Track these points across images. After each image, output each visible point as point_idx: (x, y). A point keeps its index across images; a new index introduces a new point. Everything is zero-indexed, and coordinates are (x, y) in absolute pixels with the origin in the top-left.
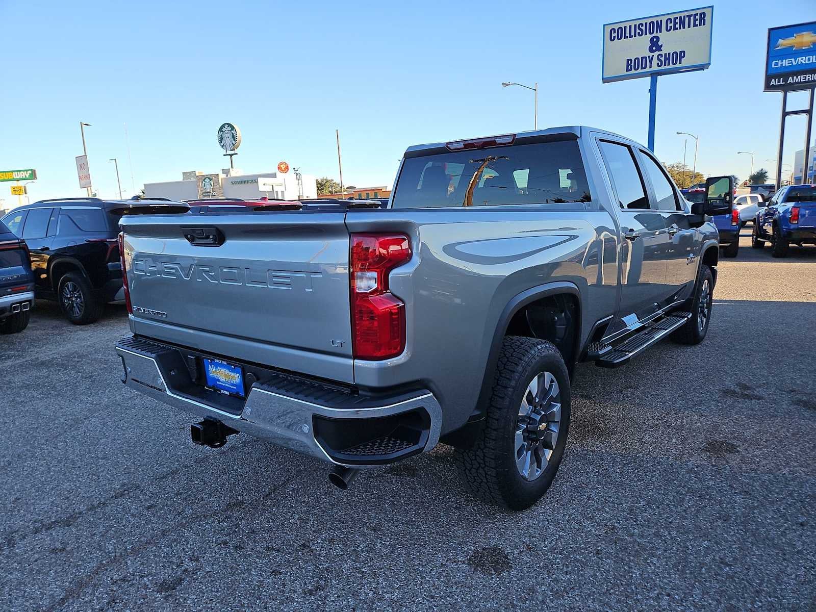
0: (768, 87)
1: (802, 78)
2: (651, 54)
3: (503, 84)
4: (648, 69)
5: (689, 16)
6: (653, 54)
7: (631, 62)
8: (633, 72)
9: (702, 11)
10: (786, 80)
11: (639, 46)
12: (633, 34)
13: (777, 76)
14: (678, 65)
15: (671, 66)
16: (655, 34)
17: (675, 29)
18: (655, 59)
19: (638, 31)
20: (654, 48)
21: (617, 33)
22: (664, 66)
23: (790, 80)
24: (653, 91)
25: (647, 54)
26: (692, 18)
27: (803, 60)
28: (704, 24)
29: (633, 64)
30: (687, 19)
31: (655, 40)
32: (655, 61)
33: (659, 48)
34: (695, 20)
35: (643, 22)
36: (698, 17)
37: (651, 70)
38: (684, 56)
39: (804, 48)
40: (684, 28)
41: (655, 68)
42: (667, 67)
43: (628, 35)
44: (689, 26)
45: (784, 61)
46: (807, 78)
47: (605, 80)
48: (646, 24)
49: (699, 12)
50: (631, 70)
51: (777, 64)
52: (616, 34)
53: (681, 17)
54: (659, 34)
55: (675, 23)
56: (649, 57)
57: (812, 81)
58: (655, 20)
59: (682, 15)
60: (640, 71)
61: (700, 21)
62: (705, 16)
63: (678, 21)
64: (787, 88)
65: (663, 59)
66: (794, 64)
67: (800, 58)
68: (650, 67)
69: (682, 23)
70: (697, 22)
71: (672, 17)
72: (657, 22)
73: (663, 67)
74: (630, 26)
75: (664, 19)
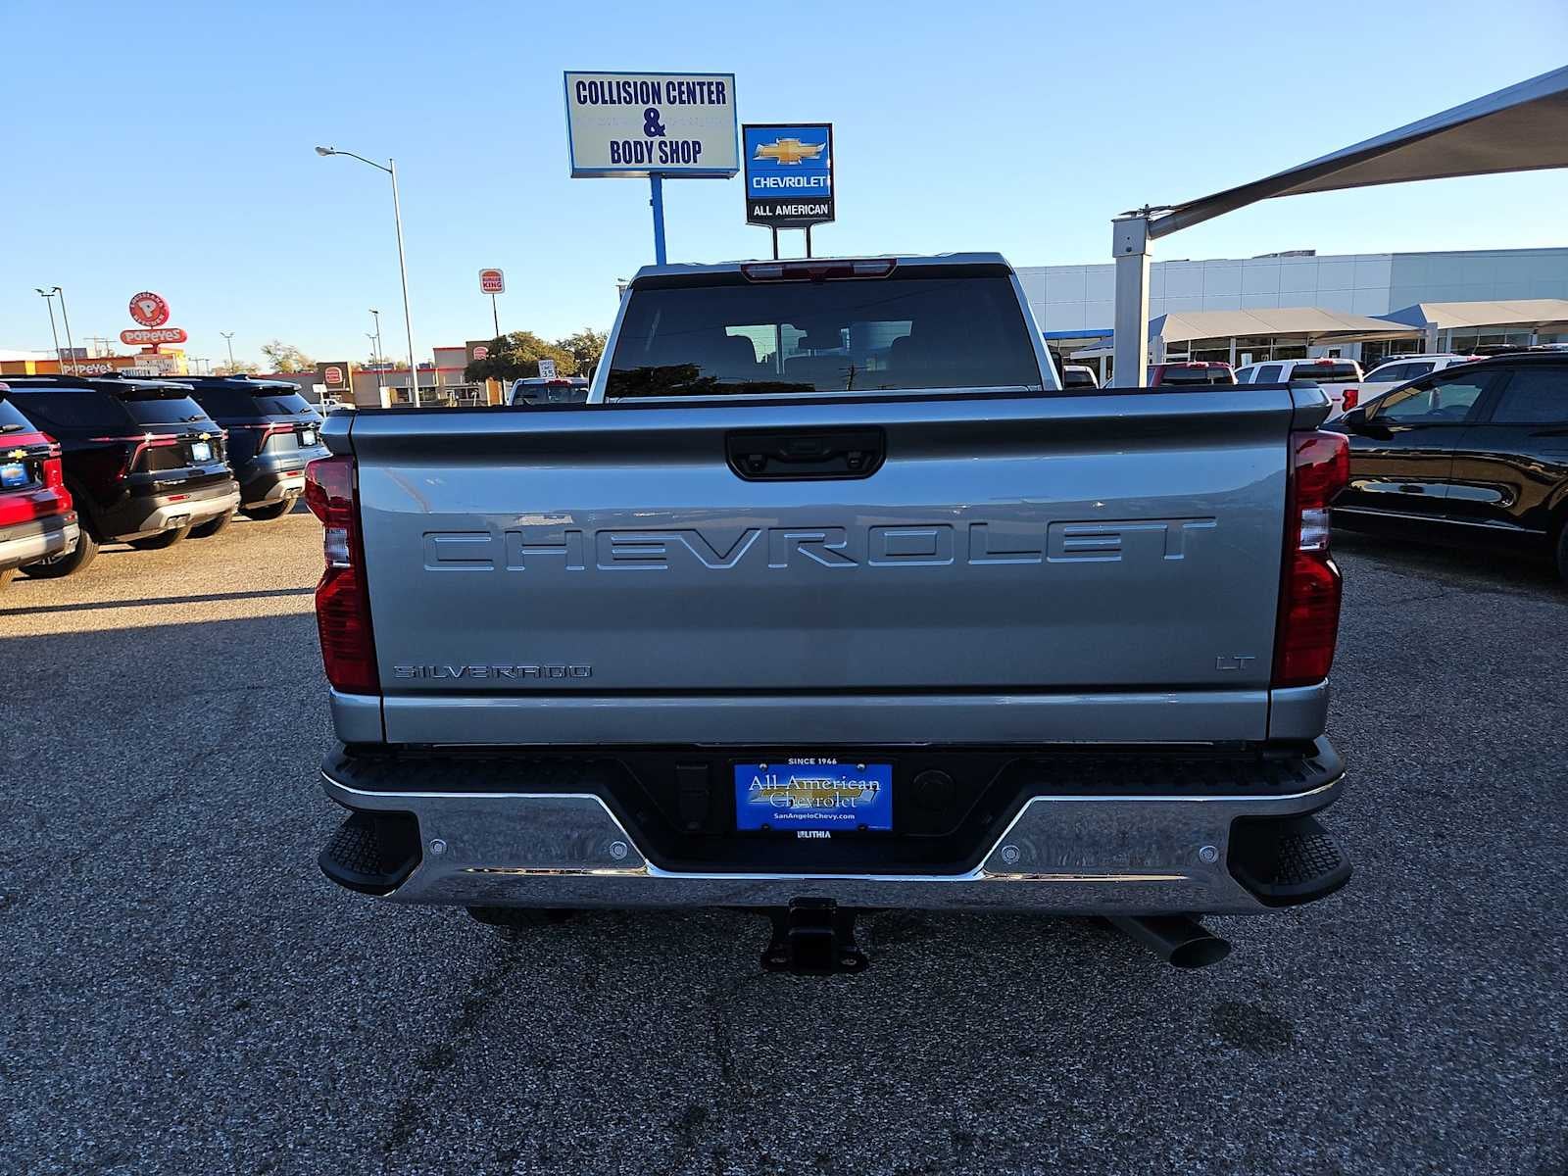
0: (752, 218)
1: (794, 210)
2: (649, 139)
3: (318, 149)
4: (646, 164)
5: (701, 84)
6: (652, 139)
7: (618, 148)
8: (623, 165)
9: (719, 79)
10: (773, 210)
11: (628, 122)
12: (615, 98)
13: (763, 202)
14: (691, 165)
15: (682, 165)
16: (650, 105)
17: (682, 102)
18: (656, 146)
19: (623, 94)
20: (653, 130)
21: (589, 90)
22: (672, 162)
23: (778, 211)
24: (657, 203)
25: (644, 138)
26: (705, 88)
27: (791, 181)
28: (724, 102)
29: (621, 151)
30: (698, 88)
31: (652, 114)
32: (656, 153)
33: (660, 131)
34: (710, 93)
35: (631, 79)
36: (713, 88)
37: (650, 166)
38: (699, 152)
39: (791, 163)
40: (695, 103)
41: (657, 164)
42: (675, 165)
43: (607, 98)
44: (702, 102)
45: (768, 179)
46: (800, 210)
47: (577, 173)
48: (635, 83)
49: (714, 80)
50: (619, 161)
51: (758, 182)
52: (587, 93)
53: (688, 83)
54: (656, 106)
55: (681, 93)
56: (646, 143)
57: (805, 216)
58: (649, 80)
59: (691, 79)
60: (633, 164)
61: (718, 96)
62: (723, 89)
63: (684, 88)
64: (777, 223)
65: (668, 150)
66: (781, 186)
67: (788, 178)
68: (650, 161)
69: (691, 93)
70: (714, 97)
71: (676, 80)
72: (653, 84)
73: (669, 165)
74: (610, 83)
75: (664, 81)
